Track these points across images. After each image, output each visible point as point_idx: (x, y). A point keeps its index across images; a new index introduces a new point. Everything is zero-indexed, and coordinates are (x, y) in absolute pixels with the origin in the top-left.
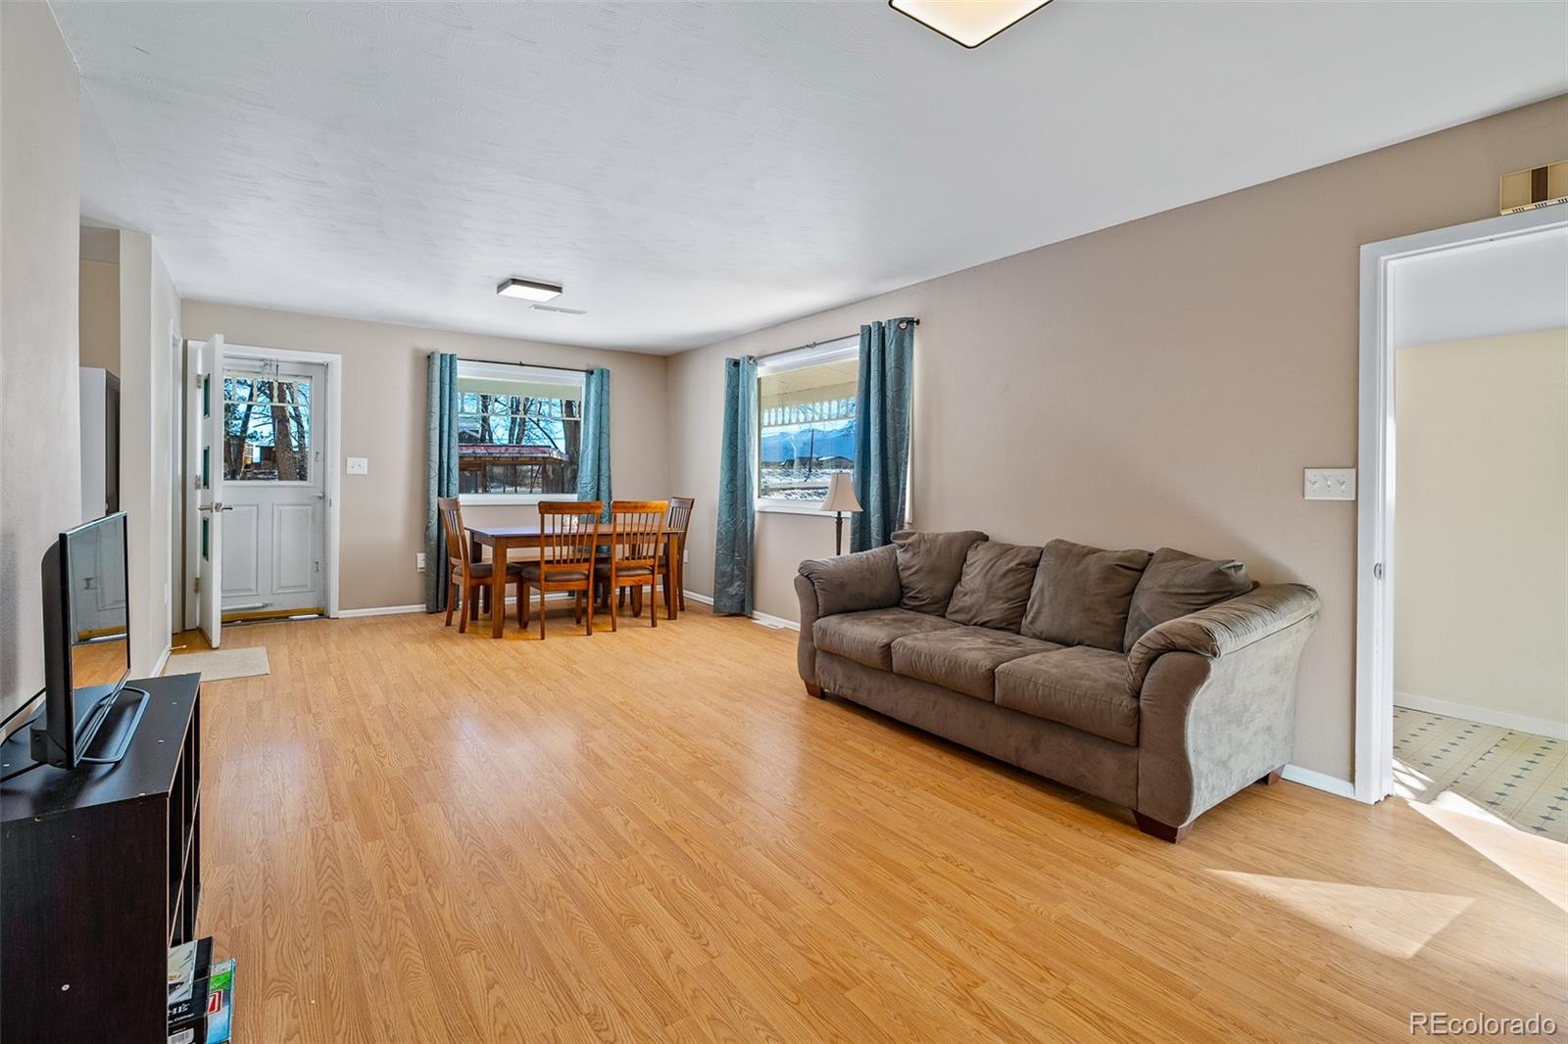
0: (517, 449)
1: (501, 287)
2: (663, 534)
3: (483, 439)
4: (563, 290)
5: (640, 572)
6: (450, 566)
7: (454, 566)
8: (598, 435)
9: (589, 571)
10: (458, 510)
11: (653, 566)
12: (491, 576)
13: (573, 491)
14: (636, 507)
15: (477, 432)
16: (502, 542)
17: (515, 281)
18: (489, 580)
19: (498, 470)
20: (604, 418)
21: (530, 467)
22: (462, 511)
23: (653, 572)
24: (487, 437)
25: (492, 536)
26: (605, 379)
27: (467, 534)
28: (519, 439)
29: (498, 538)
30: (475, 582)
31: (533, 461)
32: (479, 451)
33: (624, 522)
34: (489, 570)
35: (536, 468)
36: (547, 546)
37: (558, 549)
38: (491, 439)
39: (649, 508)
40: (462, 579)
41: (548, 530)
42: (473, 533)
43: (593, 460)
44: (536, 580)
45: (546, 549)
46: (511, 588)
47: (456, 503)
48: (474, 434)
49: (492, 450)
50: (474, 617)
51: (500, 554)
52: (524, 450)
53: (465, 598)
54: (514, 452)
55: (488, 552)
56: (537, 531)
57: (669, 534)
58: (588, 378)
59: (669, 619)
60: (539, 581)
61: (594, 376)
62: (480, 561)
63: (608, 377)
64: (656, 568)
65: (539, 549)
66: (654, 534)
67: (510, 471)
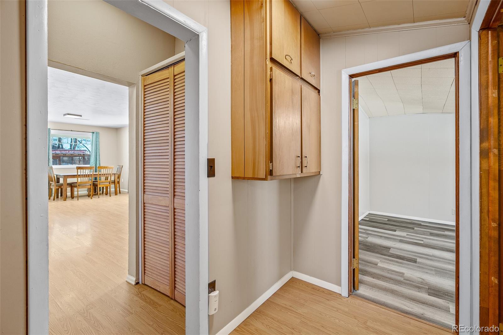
0: (73, 151)
1: (65, 115)
2: (113, 174)
3: (59, 147)
4: (82, 116)
5: (106, 183)
6: (50, 184)
7: (51, 184)
8: (96, 149)
9: (91, 183)
10: (52, 169)
11: (110, 182)
12: (63, 186)
13: (89, 164)
14: (104, 167)
15: (56, 144)
16: (66, 177)
17: (68, 114)
18: (62, 187)
19: (65, 159)
20: (98, 145)
21: (79, 157)
22: (53, 170)
23: (110, 183)
24: (61, 146)
25: (63, 175)
26: (98, 135)
27: (55, 176)
28: (74, 148)
29: (65, 176)
30: (57, 187)
31: (79, 155)
32: (57, 152)
33: (103, 171)
34: (62, 185)
35: (81, 157)
36: (79, 177)
37: (82, 178)
38: (62, 147)
39: (108, 167)
40: (54, 187)
41: (79, 174)
42: (57, 175)
43: (94, 156)
44: (76, 186)
45: (79, 178)
46: (69, 189)
47: (52, 167)
48: (55, 145)
49: (63, 152)
50: (58, 197)
51: (65, 180)
52: (76, 152)
53: (55, 193)
54: (72, 152)
55: (61, 181)
56: (77, 174)
57: (115, 174)
58: (93, 134)
59: (115, 195)
60: (77, 186)
61: (94, 134)
62: (59, 182)
63: (99, 134)
64: (111, 183)
65: (77, 178)
66: (110, 174)
67: (71, 158)
